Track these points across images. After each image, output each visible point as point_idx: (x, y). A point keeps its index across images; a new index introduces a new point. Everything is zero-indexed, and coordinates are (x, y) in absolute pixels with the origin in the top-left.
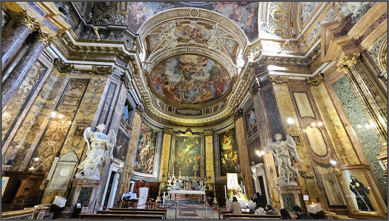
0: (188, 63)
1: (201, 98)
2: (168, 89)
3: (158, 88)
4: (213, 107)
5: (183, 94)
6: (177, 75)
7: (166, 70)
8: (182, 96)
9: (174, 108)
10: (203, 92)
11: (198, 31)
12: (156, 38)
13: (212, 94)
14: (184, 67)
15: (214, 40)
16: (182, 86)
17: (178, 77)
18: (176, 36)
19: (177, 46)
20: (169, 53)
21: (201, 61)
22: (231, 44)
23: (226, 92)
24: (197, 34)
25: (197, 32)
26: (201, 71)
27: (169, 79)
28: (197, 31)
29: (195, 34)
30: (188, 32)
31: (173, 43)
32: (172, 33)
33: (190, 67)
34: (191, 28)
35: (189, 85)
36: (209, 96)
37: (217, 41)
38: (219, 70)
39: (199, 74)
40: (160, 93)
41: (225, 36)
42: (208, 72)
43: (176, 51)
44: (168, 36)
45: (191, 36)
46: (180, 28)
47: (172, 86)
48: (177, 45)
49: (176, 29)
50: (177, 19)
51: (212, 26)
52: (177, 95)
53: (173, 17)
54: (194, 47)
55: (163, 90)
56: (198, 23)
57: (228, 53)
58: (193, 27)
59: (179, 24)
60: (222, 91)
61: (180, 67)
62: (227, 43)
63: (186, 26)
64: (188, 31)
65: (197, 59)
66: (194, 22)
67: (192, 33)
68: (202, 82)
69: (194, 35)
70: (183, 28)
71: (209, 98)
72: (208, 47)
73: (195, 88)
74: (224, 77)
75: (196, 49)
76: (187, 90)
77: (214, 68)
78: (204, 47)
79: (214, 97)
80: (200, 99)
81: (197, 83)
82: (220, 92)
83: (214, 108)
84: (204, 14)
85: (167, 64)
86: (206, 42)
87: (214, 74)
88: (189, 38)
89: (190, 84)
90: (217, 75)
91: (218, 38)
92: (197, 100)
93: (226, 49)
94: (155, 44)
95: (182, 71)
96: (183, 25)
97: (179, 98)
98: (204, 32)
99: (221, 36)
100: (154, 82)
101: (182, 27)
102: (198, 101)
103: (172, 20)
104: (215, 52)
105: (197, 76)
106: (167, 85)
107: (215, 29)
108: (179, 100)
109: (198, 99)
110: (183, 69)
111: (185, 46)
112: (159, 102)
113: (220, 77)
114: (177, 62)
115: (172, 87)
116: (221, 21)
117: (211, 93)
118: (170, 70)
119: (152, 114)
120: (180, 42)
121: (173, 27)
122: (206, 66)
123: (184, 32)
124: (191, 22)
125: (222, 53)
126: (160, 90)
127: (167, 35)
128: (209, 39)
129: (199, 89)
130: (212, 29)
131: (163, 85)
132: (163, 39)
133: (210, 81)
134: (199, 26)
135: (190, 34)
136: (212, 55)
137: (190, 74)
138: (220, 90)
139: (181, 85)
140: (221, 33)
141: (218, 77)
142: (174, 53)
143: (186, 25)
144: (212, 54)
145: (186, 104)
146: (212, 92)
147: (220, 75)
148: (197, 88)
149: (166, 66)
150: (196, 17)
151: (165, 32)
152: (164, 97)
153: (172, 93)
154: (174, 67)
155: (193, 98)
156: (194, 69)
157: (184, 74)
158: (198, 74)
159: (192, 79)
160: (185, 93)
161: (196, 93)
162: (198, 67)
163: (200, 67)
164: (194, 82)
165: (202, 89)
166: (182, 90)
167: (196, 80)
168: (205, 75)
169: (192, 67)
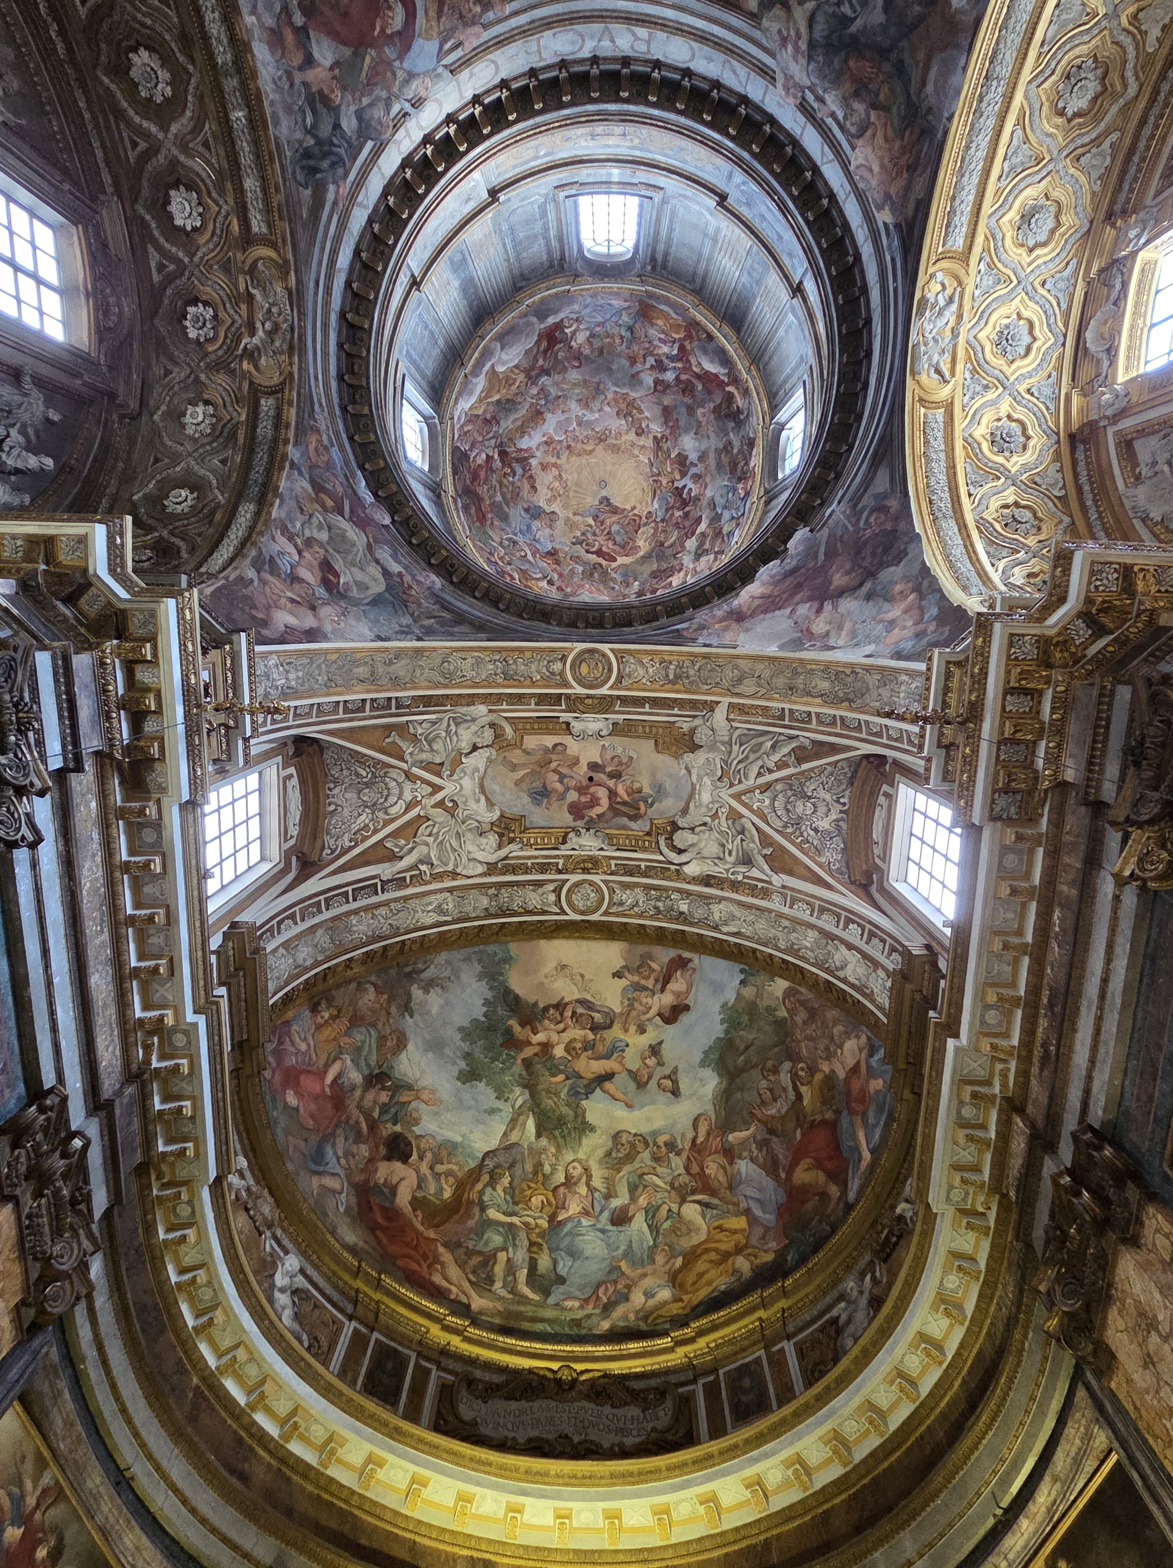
0: (560, 1006)
1: (674, 1279)
2: (403, 1199)
3: (318, 1157)
4: (788, 1347)
5: (521, 1256)
6: (483, 1092)
7: (401, 1044)
8: (511, 1268)
9: (422, 1375)
10: (680, 1225)
11: (616, 775)
12: (368, 796)
13: (758, 1231)
14: (540, 1037)
15: (715, 816)
16: (511, 1189)
17: (492, 1111)
18: (490, 804)
19: (492, 868)
20: (440, 910)
21: (650, 983)
22: (822, 809)
23: (873, 1165)
24: (612, 794)
25: (611, 783)
26: (652, 1061)
27: (417, 1121)
28: (611, 776)
29: (602, 793)
30: (559, 787)
31: (470, 847)
32: (467, 782)
33: (577, 1033)
34: (576, 762)
35: (569, 1183)
36: (739, 1250)
37: (734, 816)
38: (780, 1024)
39: (641, 1085)
40: (330, 1203)
41: (781, 765)
42: (703, 1064)
43: (485, 902)
44: (439, 796)
45: (576, 811)
46: (516, 756)
47: (437, 1176)
48: (492, 859)
49: (490, 760)
50: (500, 698)
51: (693, 731)
52: (470, 1253)
53: (476, 685)
54: (596, 878)
55: (353, 1185)
56: (617, 730)
57: (820, 865)
58: (590, 753)
59: (508, 730)
60: (839, 1177)
61: (508, 1032)
62: (800, 809)
63: (547, 750)
64: (561, 781)
65: (618, 975)
66: (594, 723)
67: (581, 790)
68: (671, 1146)
69: (594, 802)
70: (534, 759)
71: (743, 1264)
72: (686, 869)
73: (616, 1203)
74: (825, 1067)
75: (612, 891)
76: (552, 1218)
77: (745, 1019)
78: (662, 872)
79: (781, 1255)
80: (665, 1294)
81: (629, 1158)
82: (824, 1196)
83: (801, 1352)
84: (641, 671)
85: (417, 992)
86: (670, 839)
87: (748, 1067)
88: (568, 819)
89: (577, 1171)
90: (775, 1070)
91: (737, 797)
92: (638, 1299)
93: (799, 847)
94: (355, 827)
95: (518, 1068)
96: (532, 742)
97: (484, 1283)
98: (653, 774)
99: (753, 774)
100: (292, 1099)
101: (527, 752)
102: (645, 1315)
103: (471, 700)
104: (735, 886)
105: (629, 1106)
106: (398, 1165)
107: (712, 748)
108: (478, 1303)
109: (649, 1294)
110: (528, 1052)
111: (543, 868)
112: (301, 1282)
113: (795, 1078)
114: (489, 995)
115: (432, 1188)
116: (740, 681)
117: (753, 1221)
118: (435, 1046)
119: (181, 1370)
120: (512, 846)
121: (475, 748)
122: (685, 1019)
123: (538, 784)
124: (576, 726)
125: (777, 880)
126: (330, 1182)
127: (437, 789)
128: (685, 811)
129: (651, 1212)
130: (695, 748)
131: (364, 1150)
132: (409, 807)
133: (725, 1125)
134: (621, 746)
135: (573, 796)
136: (718, 911)
137: (574, 1093)
138: (821, 1177)
139: (506, 1181)
140: (752, 757)
141: (785, 1078)
142: (468, 909)
143: (549, 741)
144: (715, 908)
145: (542, 1337)
146: (757, 1211)
147: (793, 1057)
148: (633, 1199)
149: (407, 1008)
150: (604, 691)
151: (428, 766)
152: (353, 1250)
153: (431, 1234)
154: (461, 1029)
155: (601, 1291)
156: (600, 1048)
157: (530, 1086)
158: (632, 1085)
159: (592, 1129)
160: (532, 1244)
161: (630, 1246)
162: (633, 1029)
163: (642, 1030)
164: (608, 1154)
165: (675, 1207)
166: (515, 1220)
167: (624, 1138)
168: (681, 1086)
169: (591, 1036)
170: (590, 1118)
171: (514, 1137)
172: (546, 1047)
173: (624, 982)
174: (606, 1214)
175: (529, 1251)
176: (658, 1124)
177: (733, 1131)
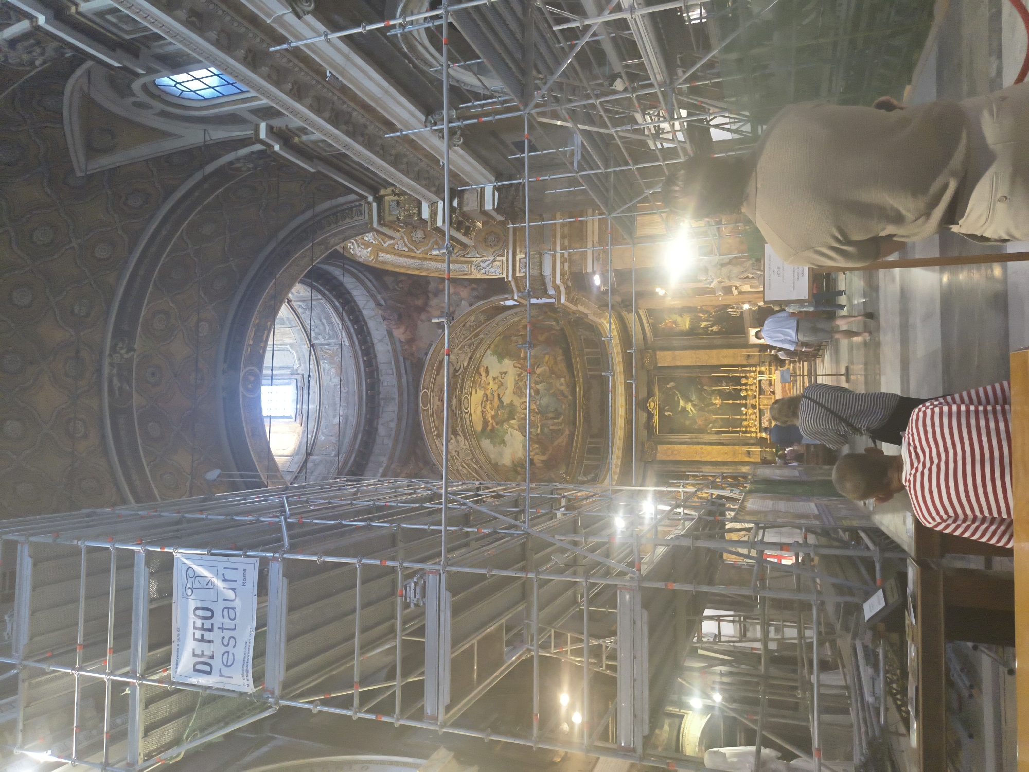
0: (483, 412)
1: (559, 377)
4: (586, 350)
5: (550, 422)
6: (507, 438)
7: (505, 465)
8: (555, 424)
9: (590, 443)
10: (542, 374)
11: (441, 391)
13: (552, 352)
14: (491, 421)
17: (511, 435)
21: (479, 380)
26: (497, 380)
27: (522, 458)
33: (488, 406)
34: (438, 406)
39: (502, 384)
42: (501, 363)
47: (534, 450)
48: (463, 437)
52: (553, 436)
61: (491, 431)
65: (476, 392)
68: (519, 375)
71: (560, 358)
72: (465, 366)
73: (533, 394)
75: (465, 394)
76: (537, 413)
78: (464, 375)
79: (561, 348)
80: (562, 380)
83: (589, 348)
87: (507, 349)
95: (499, 427)
97: (559, 432)
102: (568, 386)
104: (475, 350)
105: (507, 389)
108: (567, 432)
109: (561, 384)
110: (494, 424)
115: (537, 451)
117: (548, 354)
118: (501, 454)
120: (458, 429)
122: (489, 369)
133: (518, 358)
136: (477, 355)
137: (502, 407)
145: (575, 415)
146: (546, 352)
153: (551, 448)
154: (494, 447)
155: (560, 398)
156: (491, 399)
157: (500, 423)
158: (502, 387)
159: (512, 401)
160: (546, 419)
161: (546, 389)
162: (488, 387)
163: (489, 384)
164: (519, 396)
165: (536, 375)
166: (539, 425)
167: (515, 391)
168: (505, 371)
169: (489, 402)
170: (509, 402)
171: (516, 427)
172: (492, 417)
173: (478, 389)
174: (536, 397)
175: (548, 419)
176: (513, 379)
177: (520, 355)
